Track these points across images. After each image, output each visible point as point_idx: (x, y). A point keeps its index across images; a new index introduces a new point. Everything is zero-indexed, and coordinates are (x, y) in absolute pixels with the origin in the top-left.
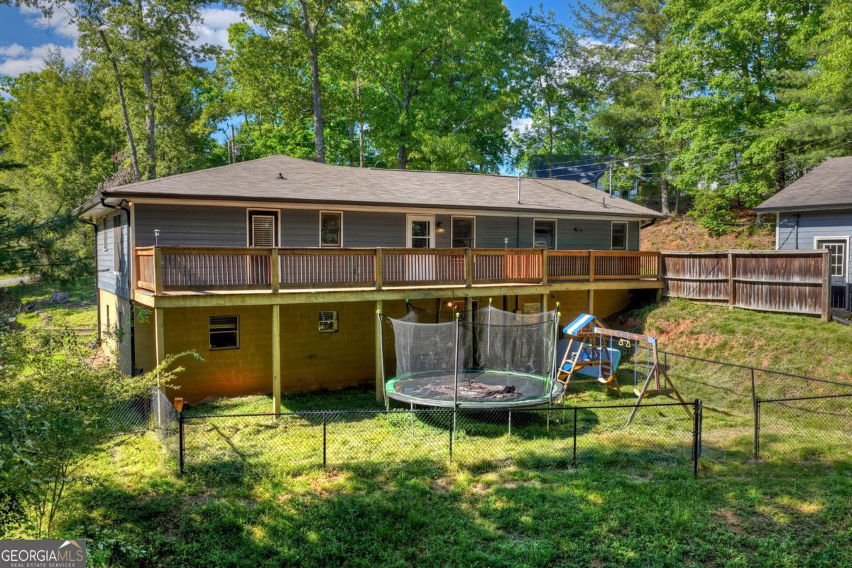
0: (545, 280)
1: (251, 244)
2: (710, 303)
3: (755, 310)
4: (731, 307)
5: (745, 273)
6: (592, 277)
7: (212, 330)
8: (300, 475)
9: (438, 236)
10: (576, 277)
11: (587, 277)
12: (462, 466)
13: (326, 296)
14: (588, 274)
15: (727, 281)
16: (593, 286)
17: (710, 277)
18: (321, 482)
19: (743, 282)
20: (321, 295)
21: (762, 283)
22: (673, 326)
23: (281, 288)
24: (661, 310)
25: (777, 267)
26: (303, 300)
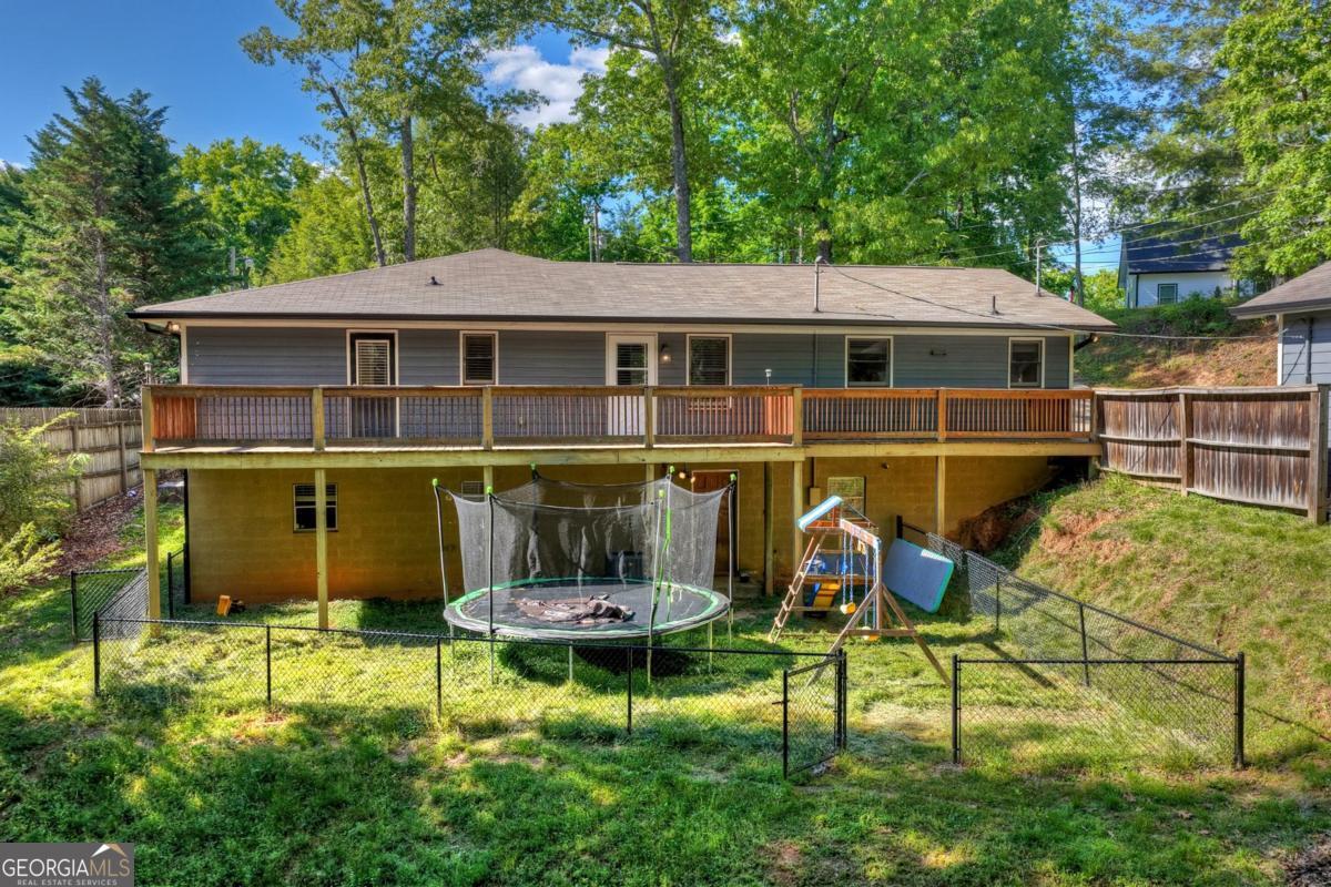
0: (798, 438)
1: (353, 381)
2: (1159, 484)
3: (1217, 499)
4: (1184, 493)
5: (1206, 429)
6: (942, 434)
7: (298, 504)
8: (237, 712)
9: (662, 367)
10: (910, 434)
11: (932, 434)
12: (455, 723)
13: (397, 457)
14: (936, 429)
15: (1177, 444)
16: (943, 450)
17: (1161, 438)
18: (258, 724)
19: (1206, 447)
20: (389, 456)
21: (1229, 449)
22: (1083, 523)
23: (329, 445)
24: (1085, 495)
25: (1250, 419)
26: (360, 463)
